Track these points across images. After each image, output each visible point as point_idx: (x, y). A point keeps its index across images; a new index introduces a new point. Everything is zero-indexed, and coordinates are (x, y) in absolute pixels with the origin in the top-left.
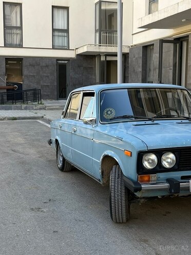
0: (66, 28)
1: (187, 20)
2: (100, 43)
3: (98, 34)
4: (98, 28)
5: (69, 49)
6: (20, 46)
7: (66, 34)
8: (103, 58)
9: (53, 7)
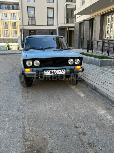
0: (53, 17)
1: (92, 10)
2: (66, 23)
3: (65, 19)
4: (65, 16)
5: (54, 26)
6: (35, 25)
7: (53, 19)
8: (68, 29)
9: (47, 8)
